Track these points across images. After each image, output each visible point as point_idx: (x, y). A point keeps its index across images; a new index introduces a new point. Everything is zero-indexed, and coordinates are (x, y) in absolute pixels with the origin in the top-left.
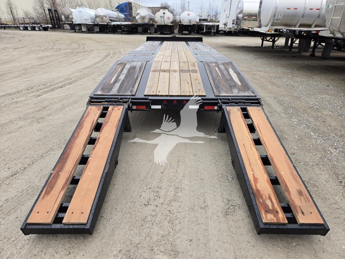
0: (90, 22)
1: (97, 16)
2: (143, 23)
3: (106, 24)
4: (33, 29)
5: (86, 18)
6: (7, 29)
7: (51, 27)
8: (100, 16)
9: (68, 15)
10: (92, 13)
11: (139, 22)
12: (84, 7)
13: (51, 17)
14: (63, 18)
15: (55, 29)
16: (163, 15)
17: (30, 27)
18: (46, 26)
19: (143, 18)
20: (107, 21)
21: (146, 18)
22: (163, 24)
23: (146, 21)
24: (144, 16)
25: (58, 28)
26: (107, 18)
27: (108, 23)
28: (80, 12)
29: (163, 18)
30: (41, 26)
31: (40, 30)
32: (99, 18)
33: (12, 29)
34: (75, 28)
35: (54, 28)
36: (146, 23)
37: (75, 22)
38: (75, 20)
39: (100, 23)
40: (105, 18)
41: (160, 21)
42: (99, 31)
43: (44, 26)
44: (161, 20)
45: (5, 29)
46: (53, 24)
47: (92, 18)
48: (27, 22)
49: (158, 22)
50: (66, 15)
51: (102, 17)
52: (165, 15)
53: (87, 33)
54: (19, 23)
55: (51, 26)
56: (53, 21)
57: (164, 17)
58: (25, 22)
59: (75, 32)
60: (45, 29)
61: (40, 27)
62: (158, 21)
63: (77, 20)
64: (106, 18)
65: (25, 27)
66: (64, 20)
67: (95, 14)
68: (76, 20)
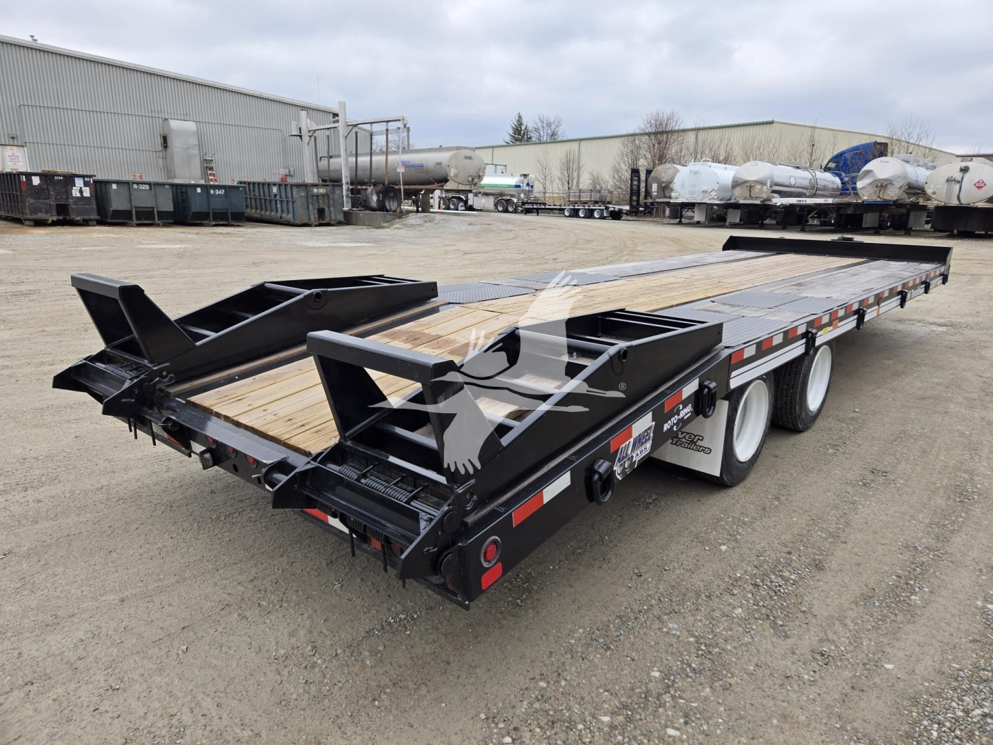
0: (713, 199)
1: (736, 184)
2: (879, 200)
3: (758, 202)
4: (590, 215)
5: (705, 188)
6: (542, 213)
7: (627, 211)
8: (747, 182)
9: (667, 182)
10: (725, 174)
11: (865, 198)
12: (707, 161)
13: (635, 187)
14: (653, 190)
15: (636, 215)
16: (958, 176)
17: (585, 209)
18: (617, 207)
19: (882, 186)
20: (764, 196)
21: (892, 184)
22: (955, 203)
23: (892, 194)
24: (885, 180)
25: (645, 214)
26: (765, 187)
27: (764, 200)
28: (696, 173)
29: (958, 186)
30: (607, 208)
31: (602, 218)
32: (741, 189)
33: (554, 213)
34: (681, 213)
35: (635, 212)
36: (891, 201)
37: (676, 198)
38: (677, 194)
39: (741, 202)
40: (759, 187)
41: (944, 196)
42: (737, 221)
43: (613, 209)
44: (949, 191)
45: (538, 215)
46: (634, 203)
47: (722, 189)
48: (584, 199)
49: (933, 196)
50: (663, 182)
51: (749, 186)
52: (967, 176)
53: (706, 227)
54: (569, 201)
55: (628, 208)
56: (635, 198)
57: (960, 182)
58: (581, 200)
59: (680, 223)
60: (616, 215)
61: (603, 210)
62: (934, 193)
63: (681, 193)
64: (762, 188)
65: (574, 209)
66: (656, 194)
67: (734, 178)
68: (679, 194)
